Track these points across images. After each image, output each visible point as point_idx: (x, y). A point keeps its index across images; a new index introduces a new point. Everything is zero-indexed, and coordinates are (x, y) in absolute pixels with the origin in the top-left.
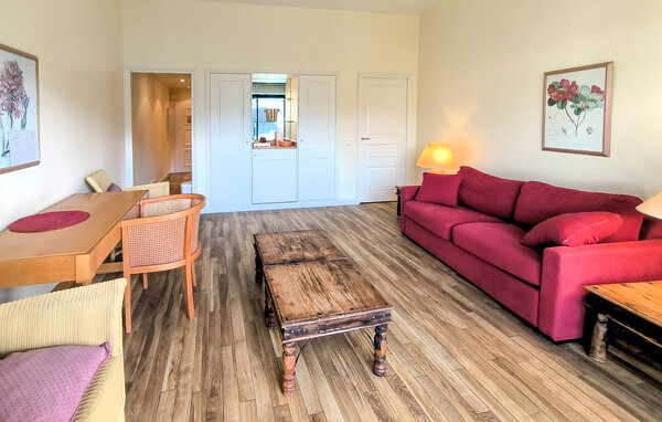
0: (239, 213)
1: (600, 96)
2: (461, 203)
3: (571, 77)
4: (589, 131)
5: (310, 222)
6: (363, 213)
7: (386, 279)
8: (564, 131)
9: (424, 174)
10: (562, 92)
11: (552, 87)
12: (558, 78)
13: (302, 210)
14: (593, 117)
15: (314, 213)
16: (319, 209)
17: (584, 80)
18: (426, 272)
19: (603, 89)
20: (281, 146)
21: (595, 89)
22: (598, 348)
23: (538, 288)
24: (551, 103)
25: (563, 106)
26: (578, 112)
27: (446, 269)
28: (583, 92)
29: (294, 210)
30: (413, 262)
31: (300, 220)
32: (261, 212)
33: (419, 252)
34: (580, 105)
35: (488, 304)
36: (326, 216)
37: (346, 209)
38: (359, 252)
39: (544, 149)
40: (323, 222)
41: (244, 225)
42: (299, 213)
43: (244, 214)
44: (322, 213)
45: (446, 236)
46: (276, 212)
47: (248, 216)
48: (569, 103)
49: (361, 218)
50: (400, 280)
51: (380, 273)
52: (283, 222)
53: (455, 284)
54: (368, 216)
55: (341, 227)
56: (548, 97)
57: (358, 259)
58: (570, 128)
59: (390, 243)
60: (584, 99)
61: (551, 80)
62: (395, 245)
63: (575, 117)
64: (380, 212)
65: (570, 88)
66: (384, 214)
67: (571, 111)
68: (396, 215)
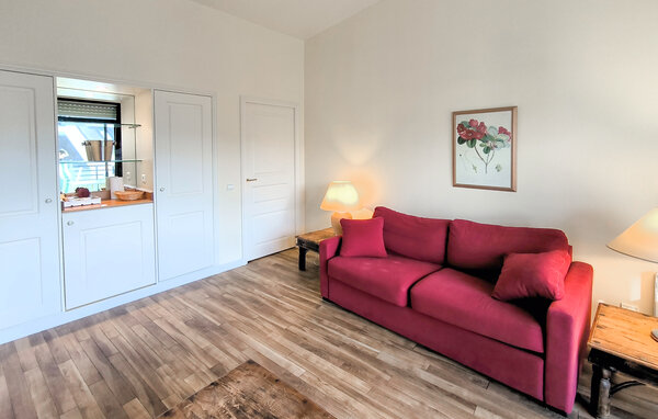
0: (34, 340)
1: (508, 137)
2: (392, 252)
3: (479, 118)
4: (498, 168)
5: (189, 315)
6: (258, 278)
7: (356, 395)
8: (475, 168)
9: (343, 221)
10: (470, 132)
11: (461, 126)
12: (466, 118)
13: (168, 294)
14: (501, 155)
15: (189, 294)
16: (194, 286)
17: (492, 122)
18: (387, 356)
19: (509, 130)
20: (122, 200)
21: (502, 130)
22: (606, 407)
23: (543, 356)
24: (461, 141)
25: (473, 145)
26: (487, 150)
27: (401, 341)
28: (491, 132)
29: (155, 298)
30: (361, 343)
31: (172, 318)
32: (87, 323)
33: (360, 324)
34: (488, 145)
35: (475, 381)
36: (212, 297)
37: (234, 277)
38: (290, 354)
39: (455, 185)
40: (213, 311)
41: (51, 369)
42: (165, 302)
43: (47, 336)
44: (201, 292)
45: (402, 301)
46: (119, 312)
47: (57, 341)
48: (478, 142)
49: (261, 287)
50: (373, 389)
51: (342, 387)
52: (141, 332)
53: (428, 364)
54: (268, 281)
55: (241, 311)
56: (457, 136)
57: (298, 371)
58: (481, 165)
59: (320, 321)
60: (492, 139)
61: (460, 119)
62: (326, 322)
63: (484, 156)
64: (278, 270)
65: (478, 128)
66: (284, 273)
67: (481, 150)
68: (298, 270)
